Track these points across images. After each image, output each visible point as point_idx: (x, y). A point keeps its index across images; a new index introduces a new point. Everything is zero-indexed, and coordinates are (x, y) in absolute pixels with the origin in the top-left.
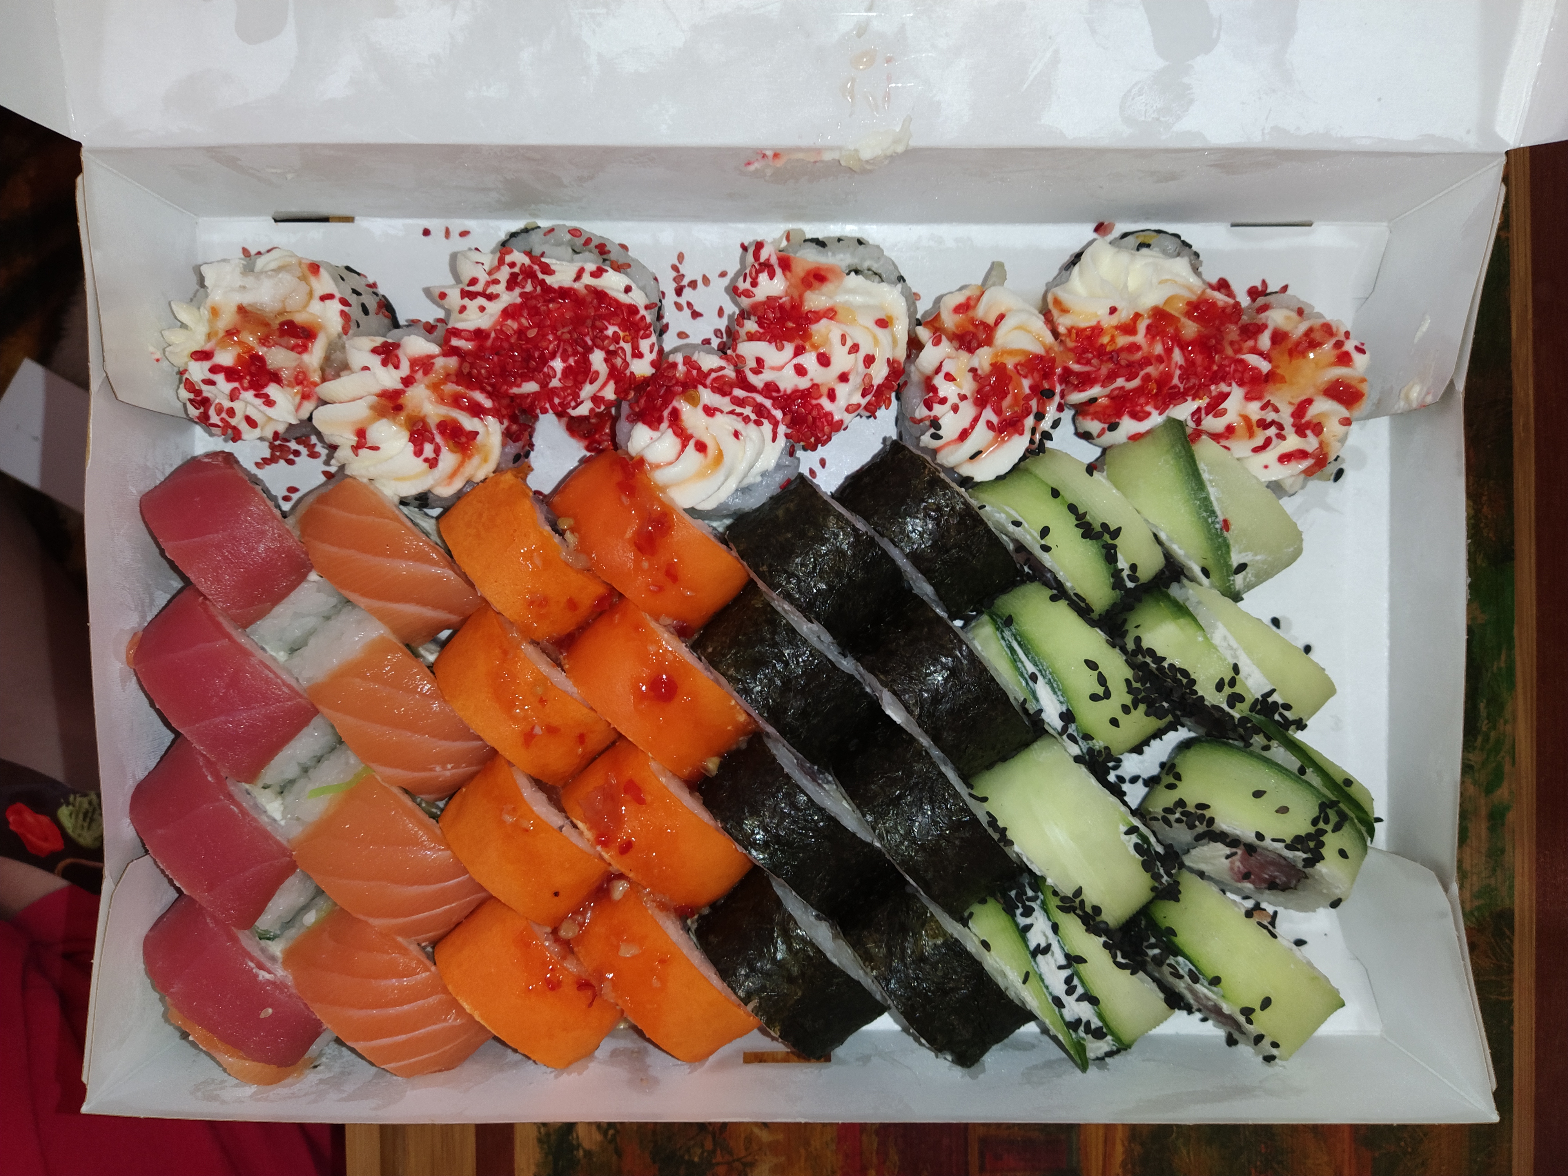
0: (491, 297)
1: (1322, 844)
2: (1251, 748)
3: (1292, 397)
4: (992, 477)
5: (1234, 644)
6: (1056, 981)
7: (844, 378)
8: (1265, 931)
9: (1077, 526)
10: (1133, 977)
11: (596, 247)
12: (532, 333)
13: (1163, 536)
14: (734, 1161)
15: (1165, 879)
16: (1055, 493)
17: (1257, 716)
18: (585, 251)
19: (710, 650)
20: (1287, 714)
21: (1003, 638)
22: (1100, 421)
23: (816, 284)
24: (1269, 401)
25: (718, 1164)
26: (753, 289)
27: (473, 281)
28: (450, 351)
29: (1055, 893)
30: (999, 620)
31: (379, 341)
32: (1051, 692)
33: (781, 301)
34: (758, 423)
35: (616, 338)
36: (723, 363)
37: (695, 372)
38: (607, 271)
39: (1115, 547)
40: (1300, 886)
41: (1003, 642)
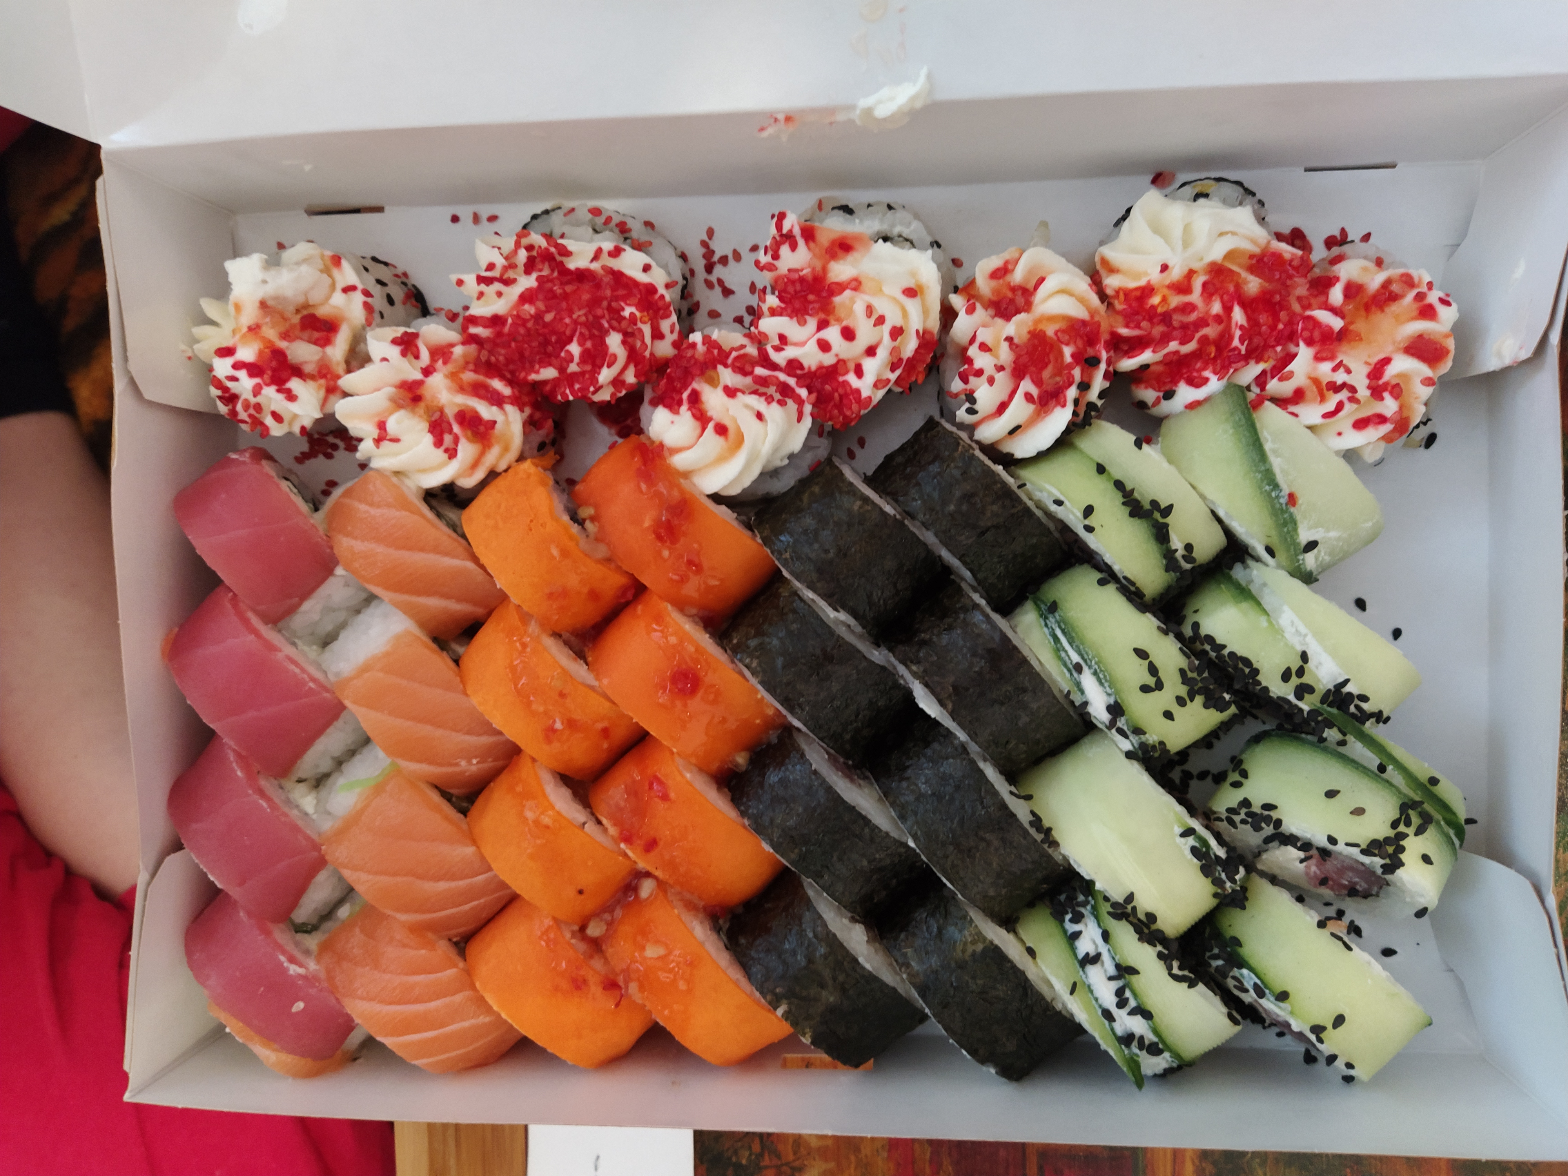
0: (508, 282)
1: (1402, 849)
2: (1326, 744)
3: (1369, 356)
4: (1033, 453)
5: (1303, 629)
6: (1106, 994)
7: (871, 351)
8: (1340, 943)
9: (1124, 504)
10: (1192, 990)
11: (617, 225)
12: (548, 317)
13: (1221, 513)
14: (782, 1165)
15: (1228, 885)
16: (1101, 469)
17: (1329, 709)
18: (605, 230)
19: (735, 641)
20: (1365, 706)
21: (1046, 625)
22: (1154, 389)
23: (840, 253)
24: (1342, 361)
25: (766, 1167)
26: (775, 262)
27: (491, 267)
28: (471, 339)
29: (1106, 899)
30: (1043, 606)
31: (399, 331)
32: (1097, 683)
33: (801, 274)
34: (782, 403)
35: (633, 319)
36: (745, 341)
37: (716, 352)
38: (624, 250)
39: (1166, 525)
40: (1382, 894)
41: (1046, 630)
